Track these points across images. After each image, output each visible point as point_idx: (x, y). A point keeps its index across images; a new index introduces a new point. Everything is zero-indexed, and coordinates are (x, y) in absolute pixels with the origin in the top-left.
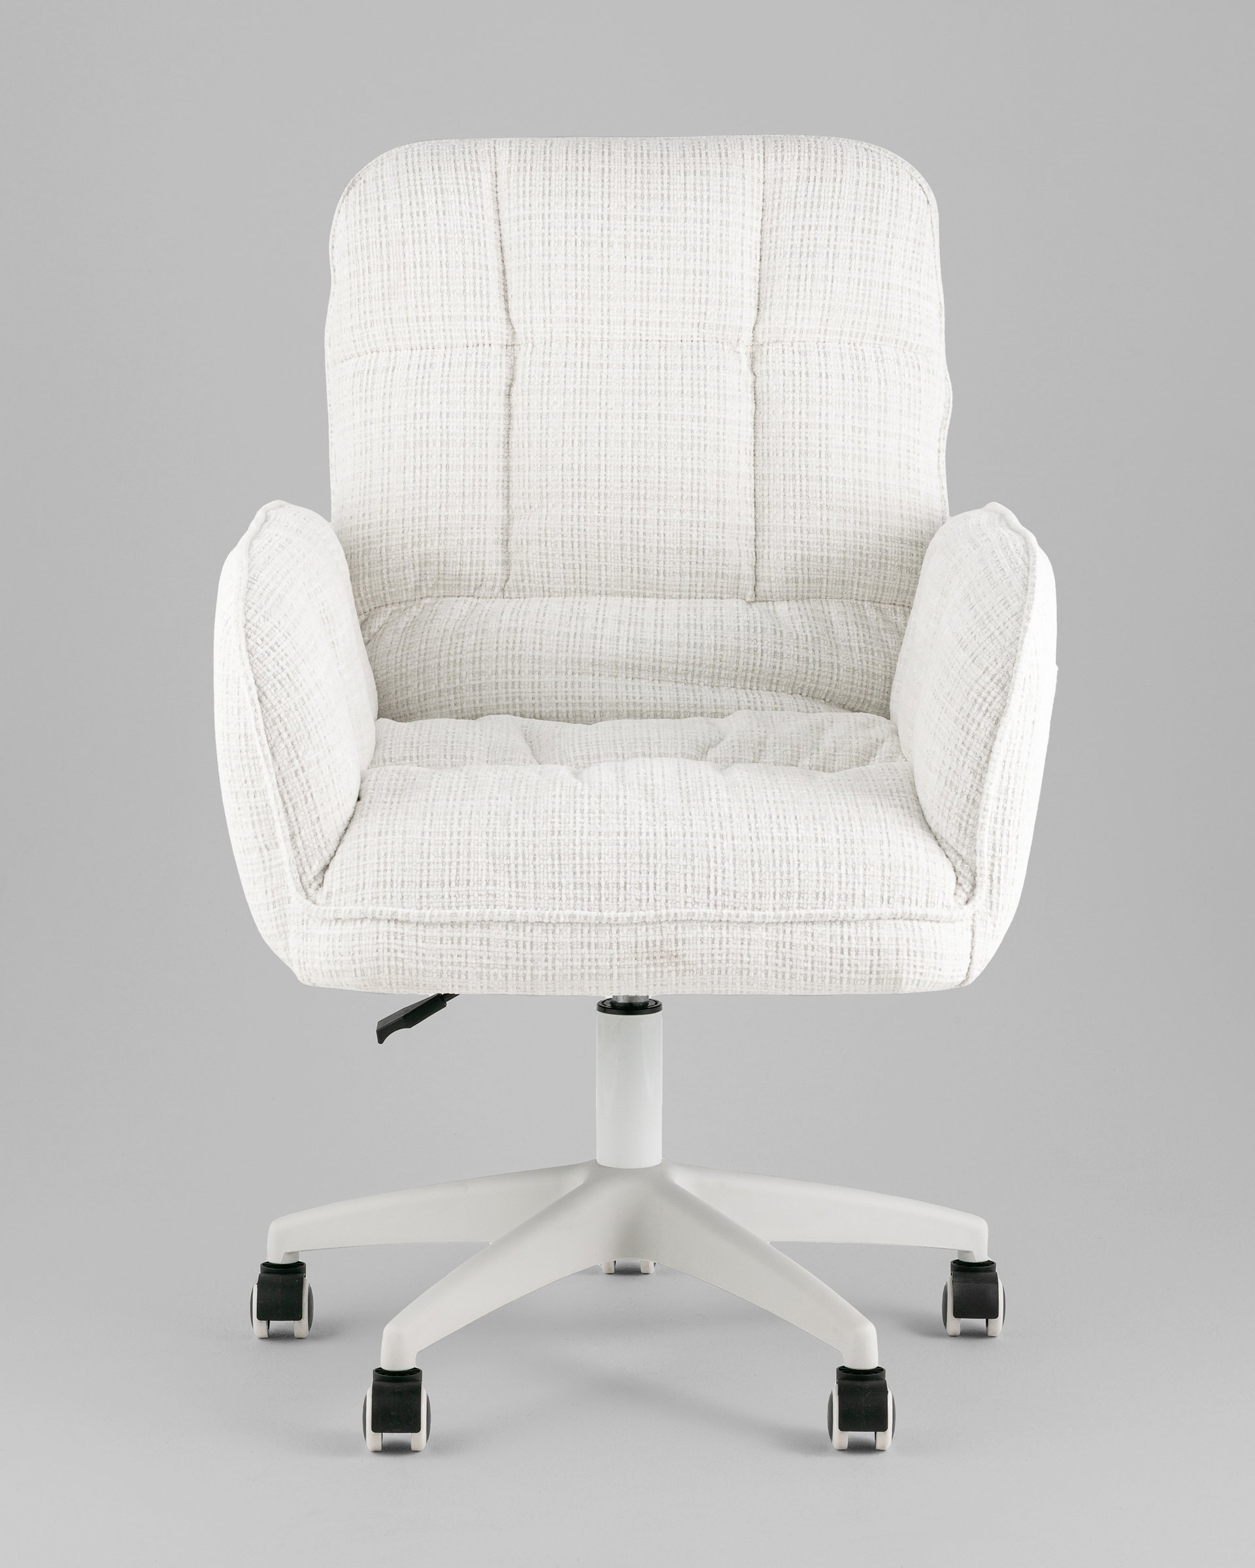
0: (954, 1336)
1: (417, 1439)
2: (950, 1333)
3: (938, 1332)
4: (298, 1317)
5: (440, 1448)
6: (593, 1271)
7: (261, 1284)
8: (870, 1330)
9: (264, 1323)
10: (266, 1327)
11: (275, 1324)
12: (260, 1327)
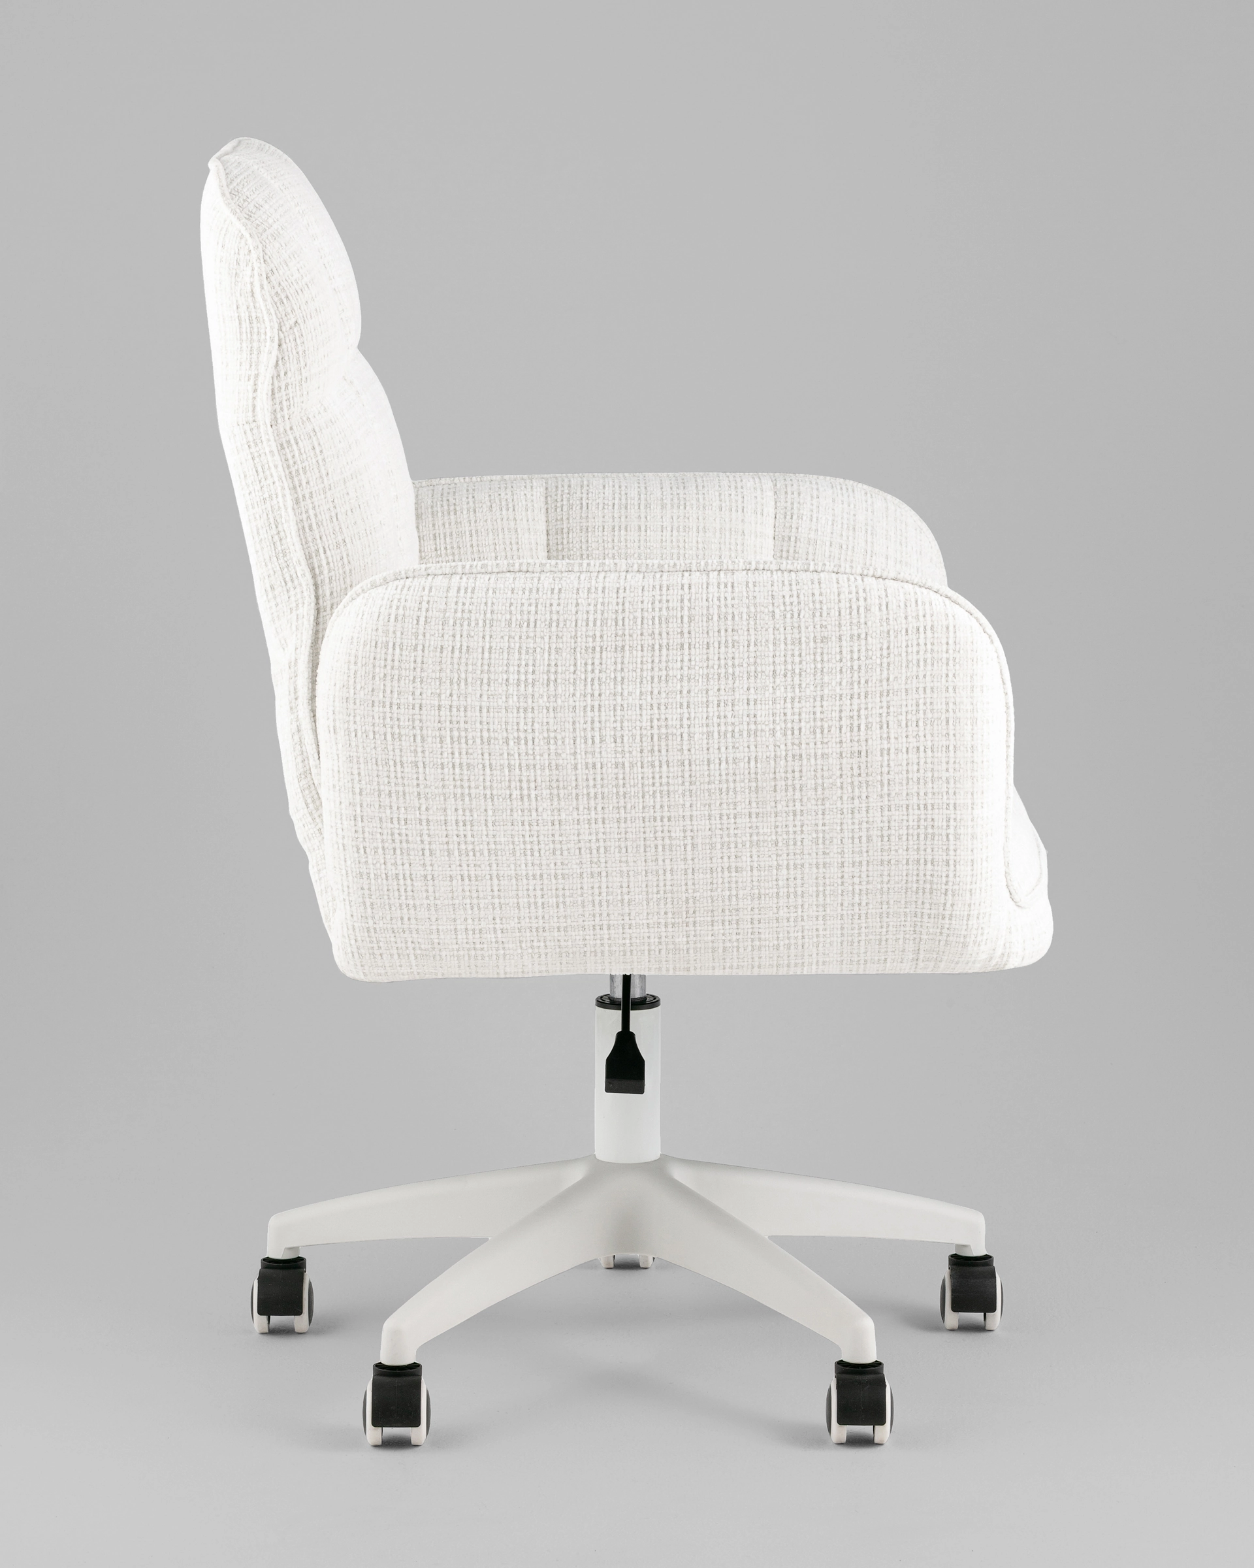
0: (952, 1330)
1: (417, 1434)
2: (948, 1327)
3: (935, 1326)
4: (299, 1312)
5: (440, 1442)
6: (590, 1265)
7: (262, 1279)
8: (868, 1324)
9: (265, 1318)
10: (266, 1322)
11: (275, 1319)
12: (260, 1322)
